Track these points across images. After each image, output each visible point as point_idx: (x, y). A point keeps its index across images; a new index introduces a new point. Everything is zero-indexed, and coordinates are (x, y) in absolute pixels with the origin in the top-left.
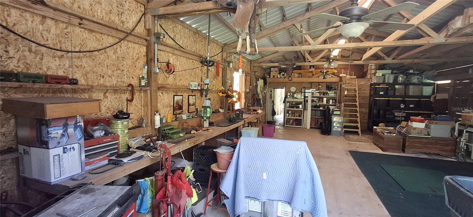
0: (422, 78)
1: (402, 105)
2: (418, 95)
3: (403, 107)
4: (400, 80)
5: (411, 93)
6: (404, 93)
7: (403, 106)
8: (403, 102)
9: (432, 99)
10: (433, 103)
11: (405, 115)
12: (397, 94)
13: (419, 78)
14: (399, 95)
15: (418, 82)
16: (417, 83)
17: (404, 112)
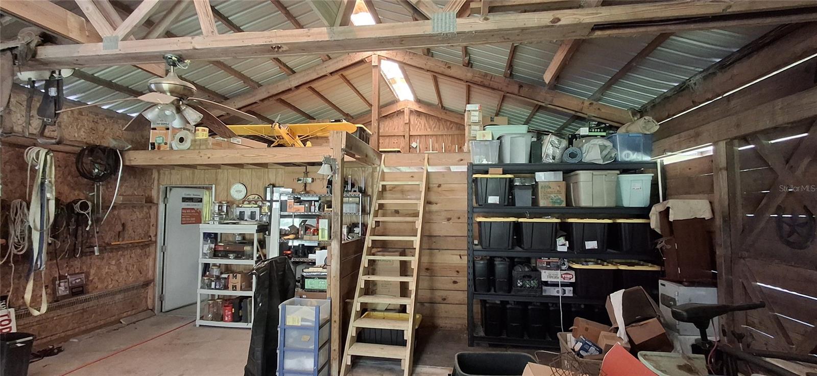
0: (615, 146)
1: (561, 241)
2: (605, 205)
3: (565, 249)
4: (547, 155)
5: (585, 200)
6: (564, 199)
7: (564, 245)
8: (565, 229)
9: (654, 222)
10: (660, 236)
11: (573, 280)
12: (542, 203)
13: (606, 147)
14: (550, 205)
15: (604, 158)
16: (601, 162)
17: (570, 268)
